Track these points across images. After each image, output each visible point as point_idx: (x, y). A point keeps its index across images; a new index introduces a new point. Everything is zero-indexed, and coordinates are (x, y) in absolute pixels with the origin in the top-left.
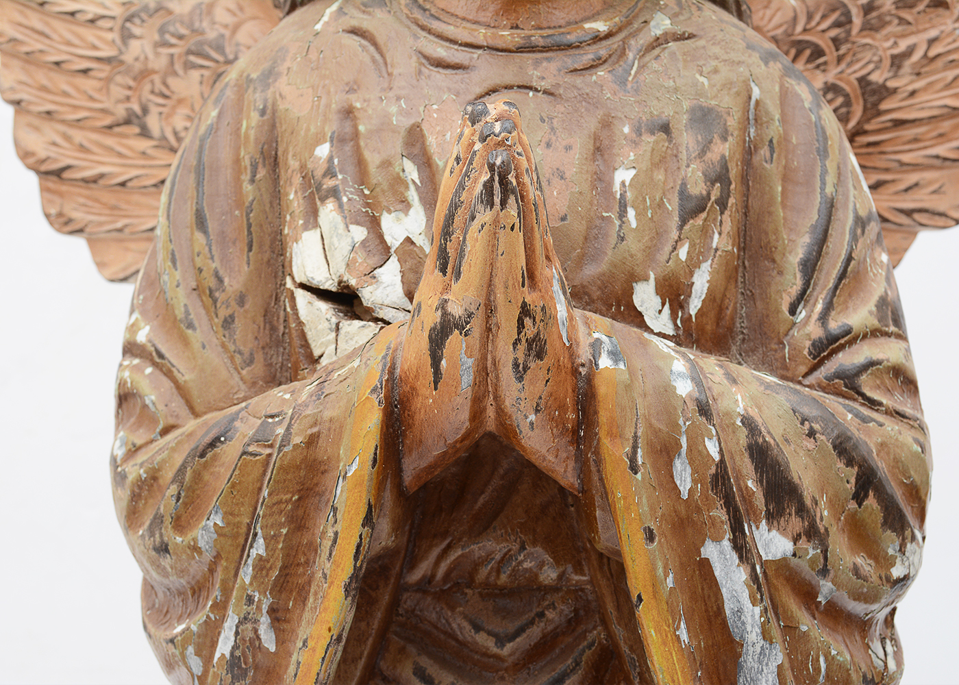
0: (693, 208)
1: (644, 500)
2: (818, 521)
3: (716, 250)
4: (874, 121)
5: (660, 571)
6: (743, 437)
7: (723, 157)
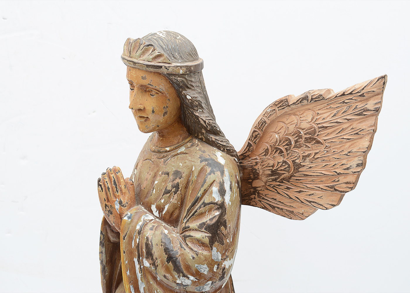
0: (167, 192)
1: (124, 246)
2: (156, 263)
3: (171, 202)
4: (297, 173)
5: (125, 259)
6: (145, 241)
7: (178, 182)
